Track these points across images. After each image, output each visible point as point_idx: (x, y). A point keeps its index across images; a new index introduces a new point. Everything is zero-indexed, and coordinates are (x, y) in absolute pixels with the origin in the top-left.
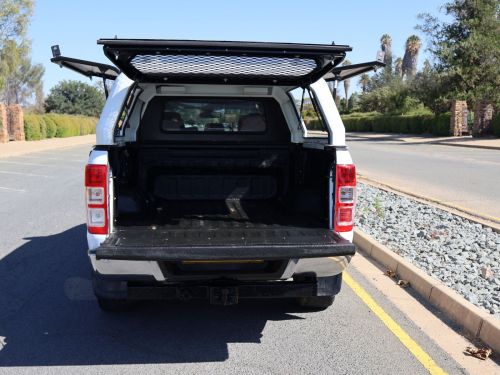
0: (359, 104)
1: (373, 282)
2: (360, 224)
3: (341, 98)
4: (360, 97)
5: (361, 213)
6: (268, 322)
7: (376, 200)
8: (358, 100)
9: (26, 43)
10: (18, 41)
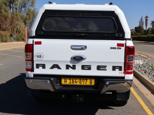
0: (151, 31)
1: (146, 96)
2: (144, 73)
3: (144, 29)
4: (151, 29)
5: (145, 69)
6: (99, 109)
7: (152, 65)
8: (151, 30)
9: (35, 10)
10: (32, 9)
